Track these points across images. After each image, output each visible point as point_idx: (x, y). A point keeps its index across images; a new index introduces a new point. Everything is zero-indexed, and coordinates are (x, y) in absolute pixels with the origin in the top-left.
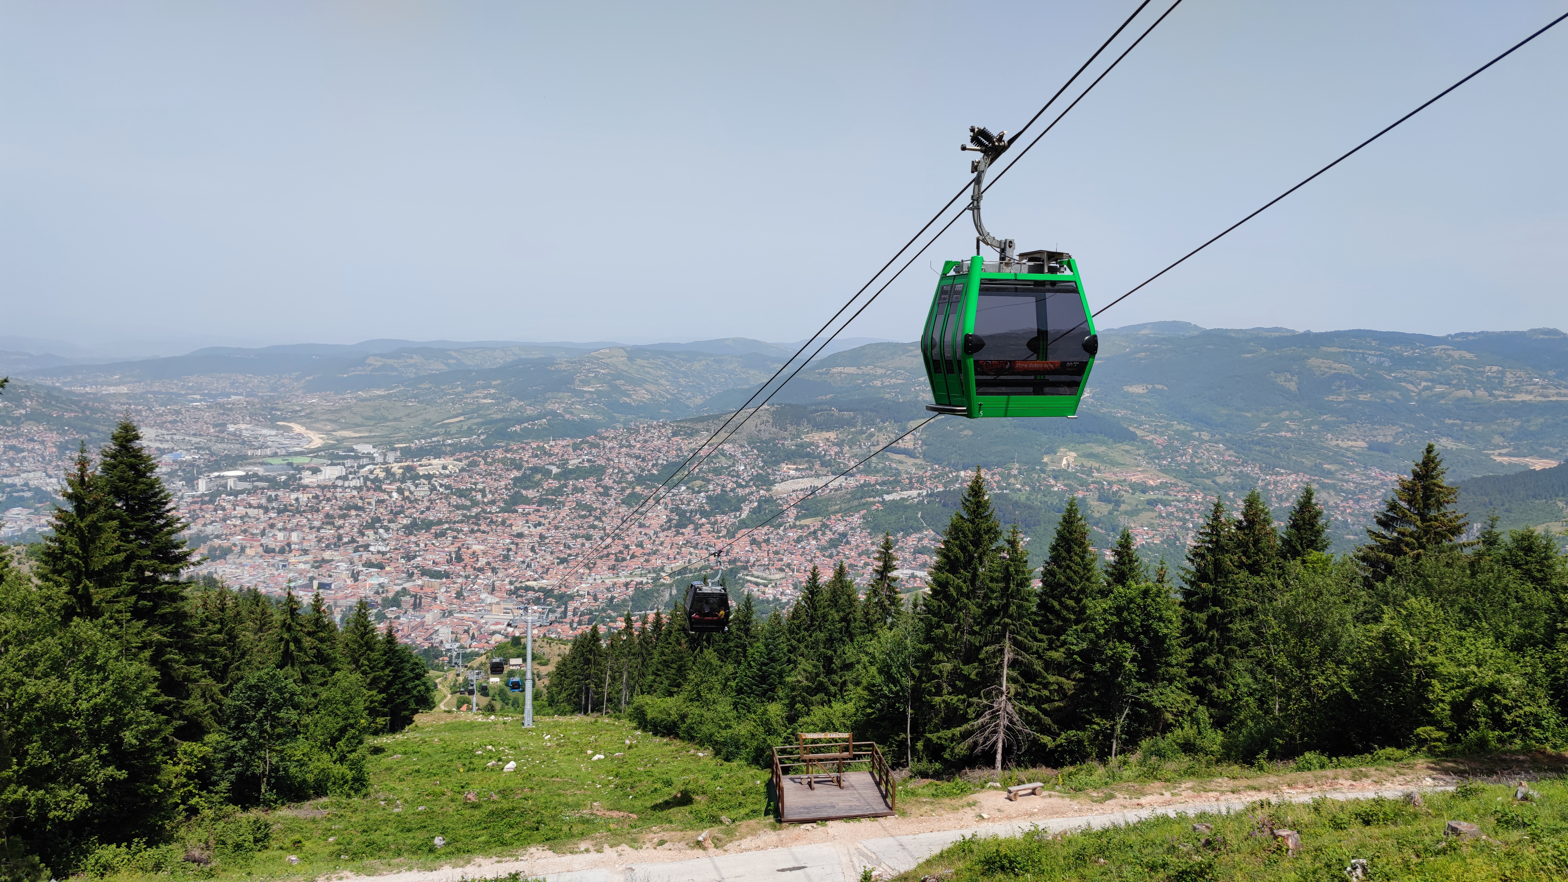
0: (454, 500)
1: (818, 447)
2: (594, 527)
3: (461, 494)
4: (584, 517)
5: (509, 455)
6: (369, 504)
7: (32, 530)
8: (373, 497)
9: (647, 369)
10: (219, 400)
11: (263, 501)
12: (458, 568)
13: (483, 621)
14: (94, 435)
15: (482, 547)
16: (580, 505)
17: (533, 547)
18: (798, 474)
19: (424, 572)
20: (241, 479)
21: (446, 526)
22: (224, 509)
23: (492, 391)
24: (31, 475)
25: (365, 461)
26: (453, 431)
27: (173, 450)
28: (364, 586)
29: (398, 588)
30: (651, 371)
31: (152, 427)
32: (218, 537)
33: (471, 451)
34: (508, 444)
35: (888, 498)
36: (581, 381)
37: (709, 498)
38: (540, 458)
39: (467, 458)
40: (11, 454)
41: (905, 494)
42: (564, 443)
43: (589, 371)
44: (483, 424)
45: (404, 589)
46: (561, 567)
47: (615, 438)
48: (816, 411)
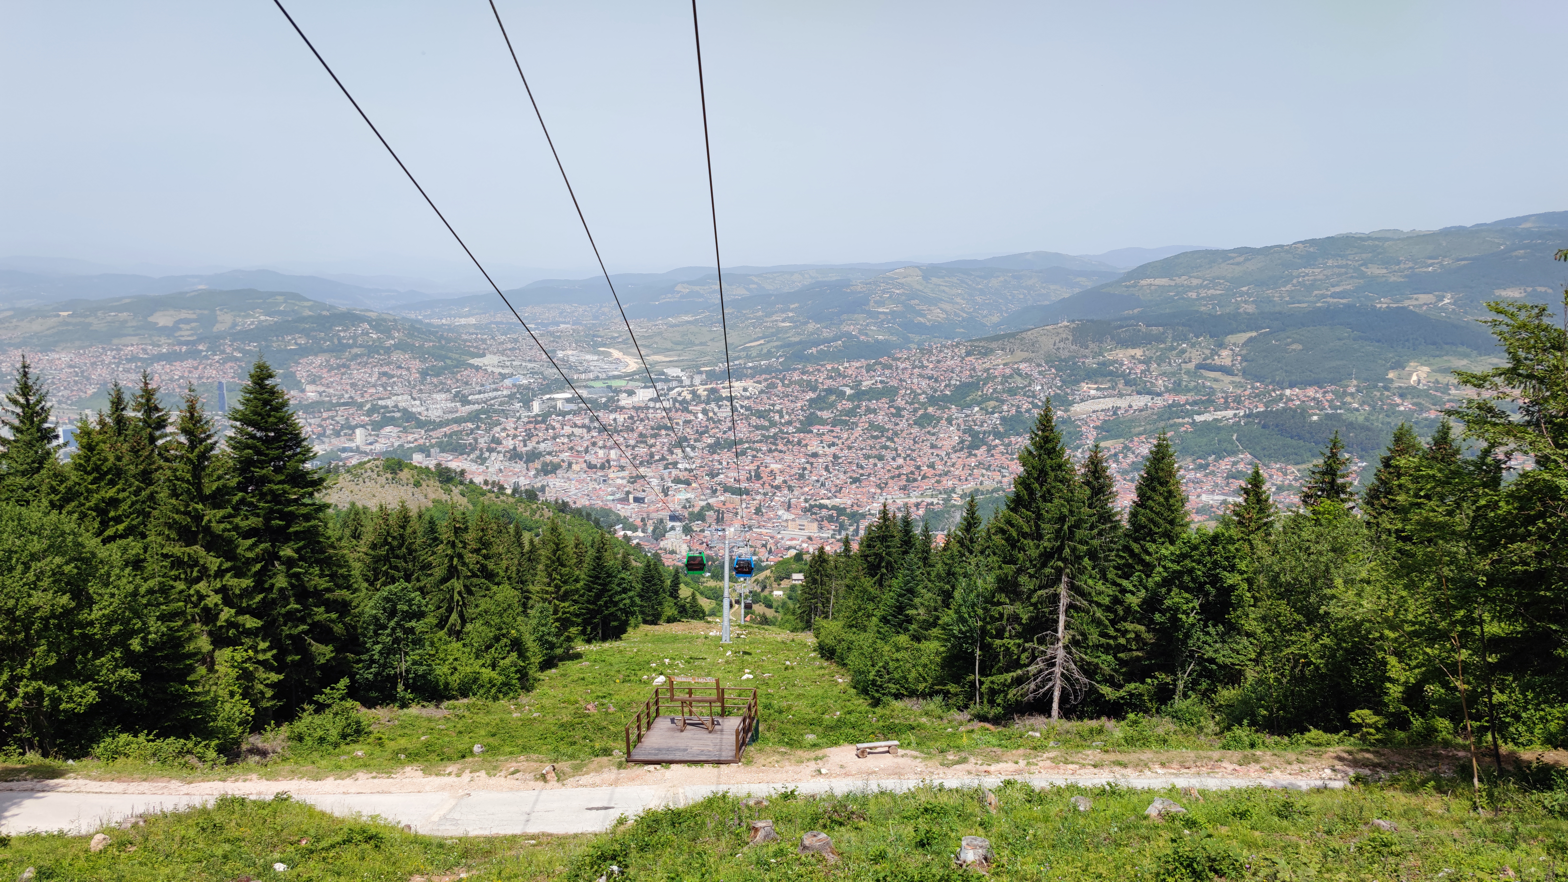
0: (754, 421)
1: (1122, 364)
2: (886, 448)
3: (760, 415)
4: (876, 437)
5: (805, 377)
6: (677, 424)
7: (401, 446)
8: (680, 418)
9: (942, 288)
10: (551, 329)
11: (587, 421)
12: (757, 485)
13: (779, 536)
14: (449, 362)
15: (779, 466)
16: (872, 426)
17: (827, 466)
18: (1099, 393)
19: (727, 489)
20: (568, 400)
21: (747, 445)
22: (554, 428)
23: (791, 314)
24: (400, 398)
25: (675, 384)
26: (754, 354)
27: (512, 375)
28: (673, 501)
29: (703, 503)
30: (946, 289)
31: (495, 354)
32: (549, 453)
33: (770, 374)
34: (805, 366)
35: (1198, 418)
36: (876, 302)
37: (1003, 419)
38: (835, 380)
39: (766, 380)
40: (384, 379)
41: (1219, 415)
42: (858, 364)
43: (884, 292)
44: (781, 347)
45: (708, 504)
46: (854, 486)
47: (908, 359)
48: (1121, 327)
